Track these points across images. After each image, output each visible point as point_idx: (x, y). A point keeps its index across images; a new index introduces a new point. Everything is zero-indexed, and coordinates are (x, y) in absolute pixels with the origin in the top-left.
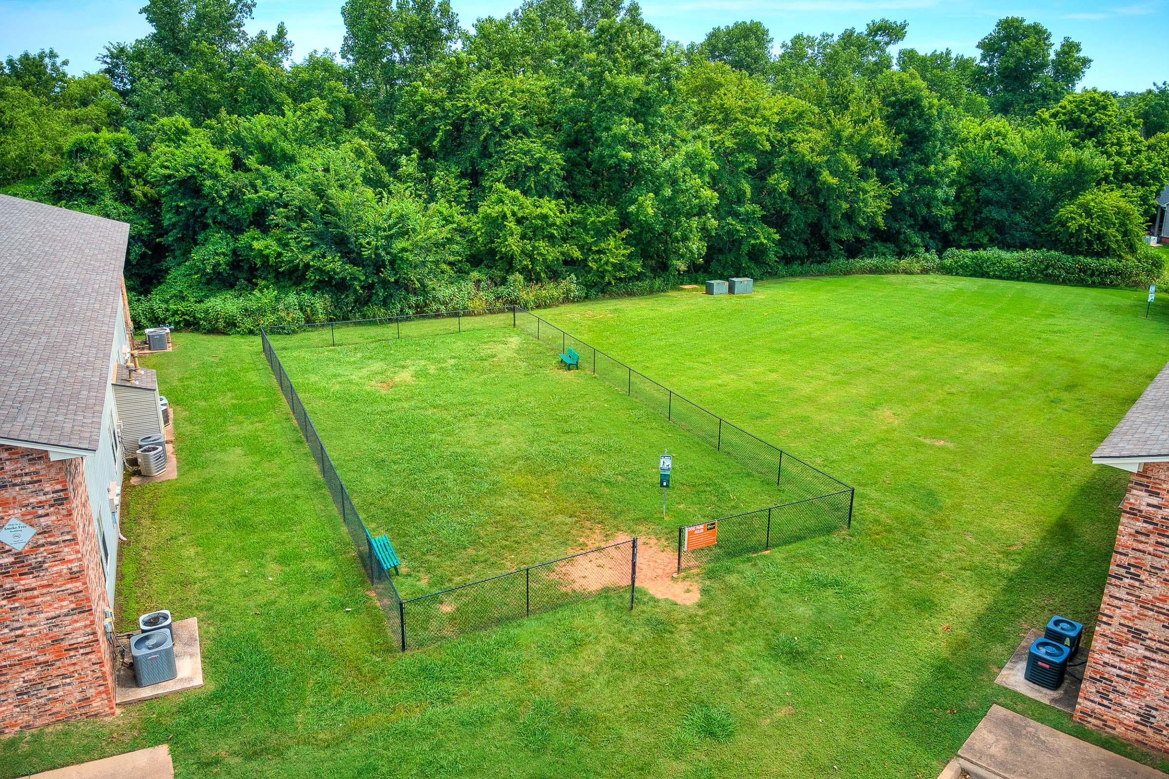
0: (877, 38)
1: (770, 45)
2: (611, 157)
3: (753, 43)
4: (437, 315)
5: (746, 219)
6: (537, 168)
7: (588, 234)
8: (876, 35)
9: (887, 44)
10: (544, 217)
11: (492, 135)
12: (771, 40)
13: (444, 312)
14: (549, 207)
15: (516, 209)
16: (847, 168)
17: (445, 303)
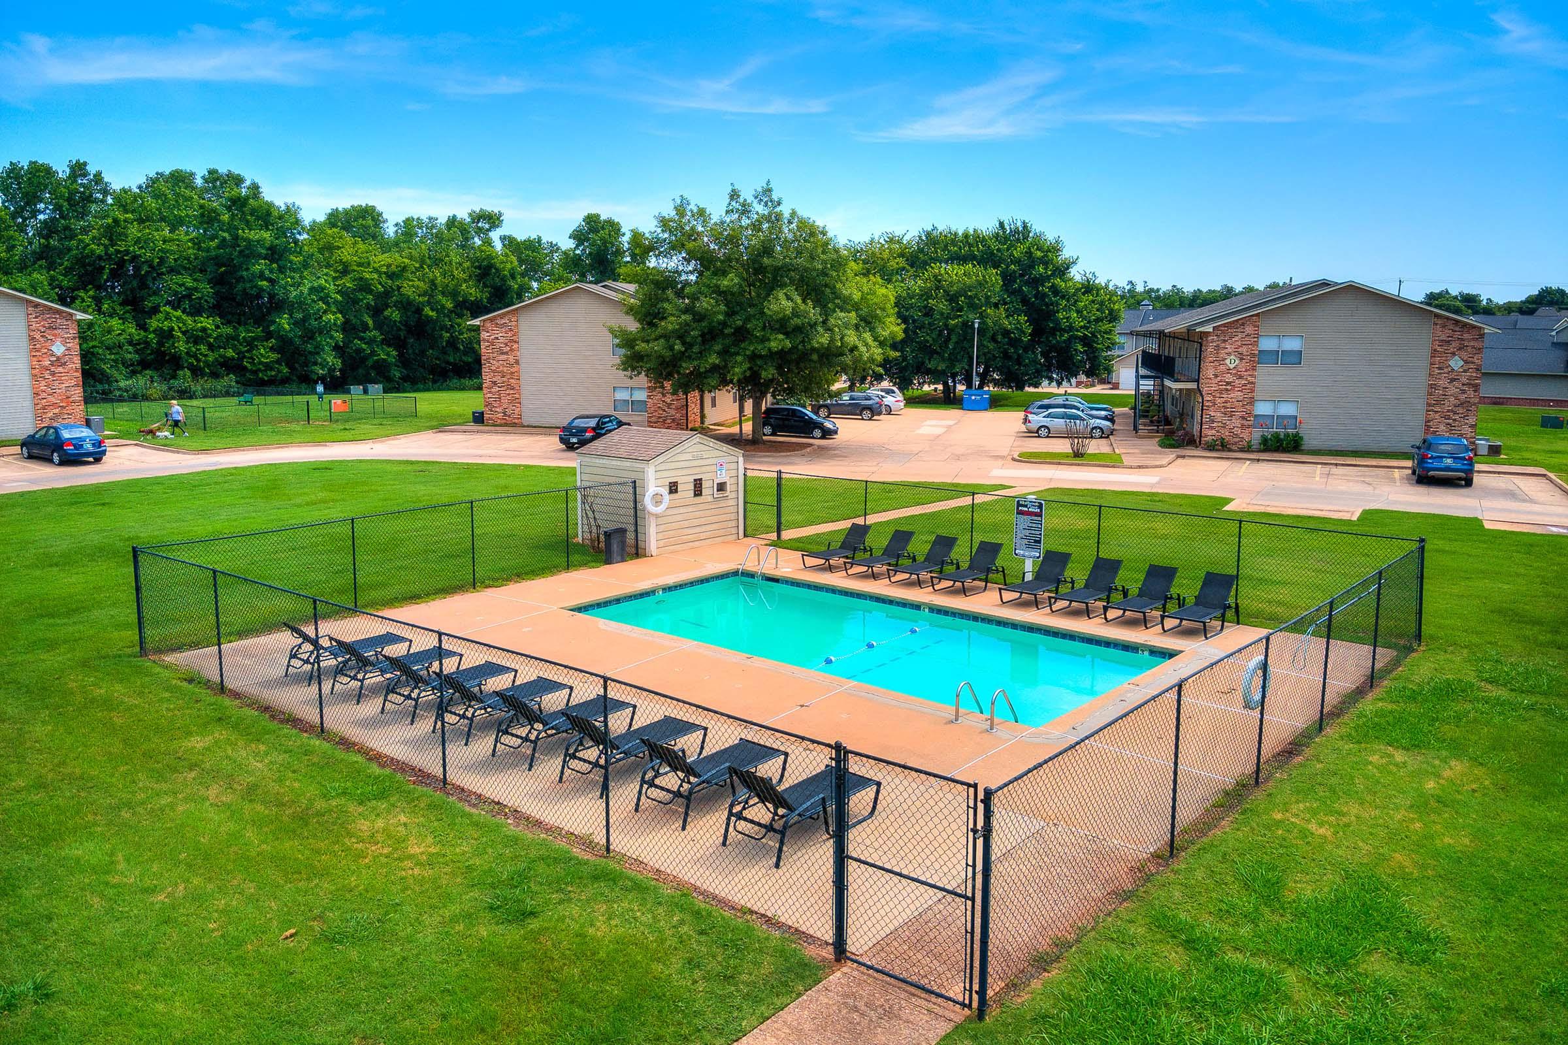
0: (480, 225)
1: (386, 225)
2: (252, 288)
3: (370, 223)
4: (121, 400)
5: (371, 342)
6: (189, 296)
7: (241, 345)
8: (478, 222)
9: (489, 230)
10: (204, 330)
11: (149, 272)
12: (385, 221)
13: (126, 397)
14: (206, 322)
15: (181, 325)
16: (443, 307)
17: (127, 391)
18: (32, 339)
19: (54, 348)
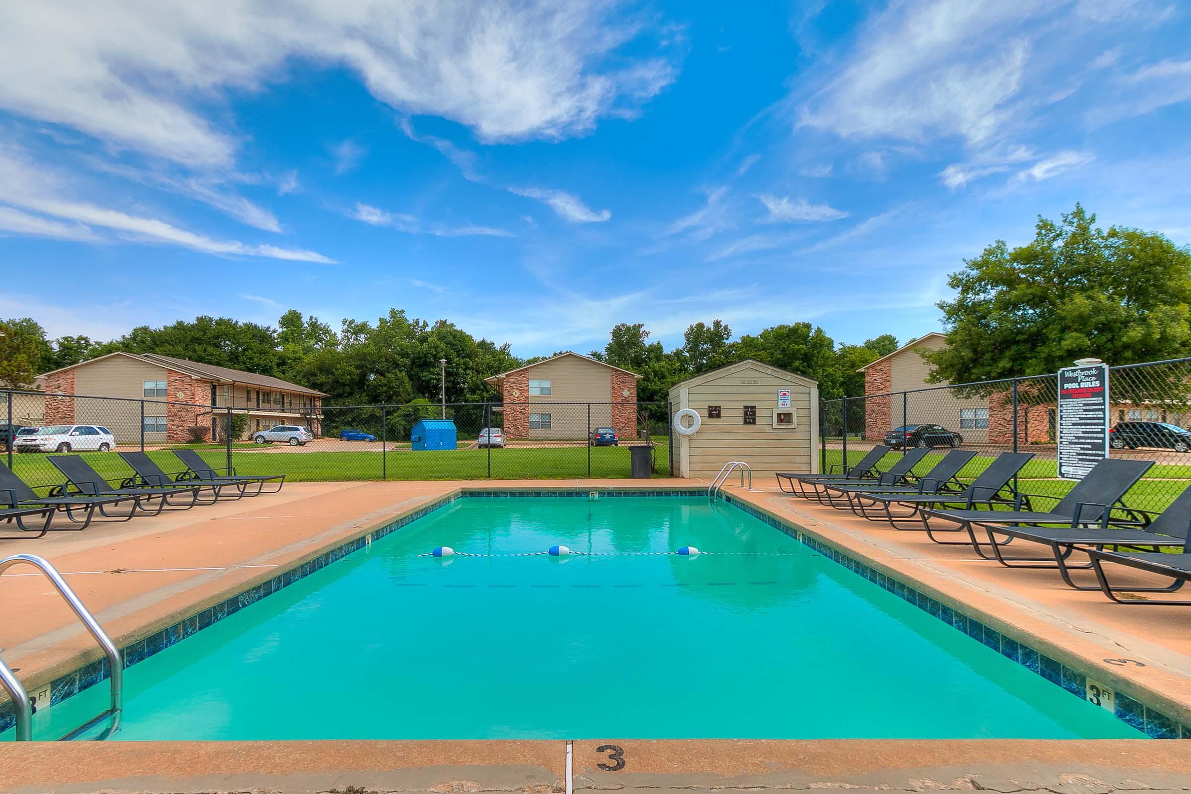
18: (613, 388)
19: (624, 393)
